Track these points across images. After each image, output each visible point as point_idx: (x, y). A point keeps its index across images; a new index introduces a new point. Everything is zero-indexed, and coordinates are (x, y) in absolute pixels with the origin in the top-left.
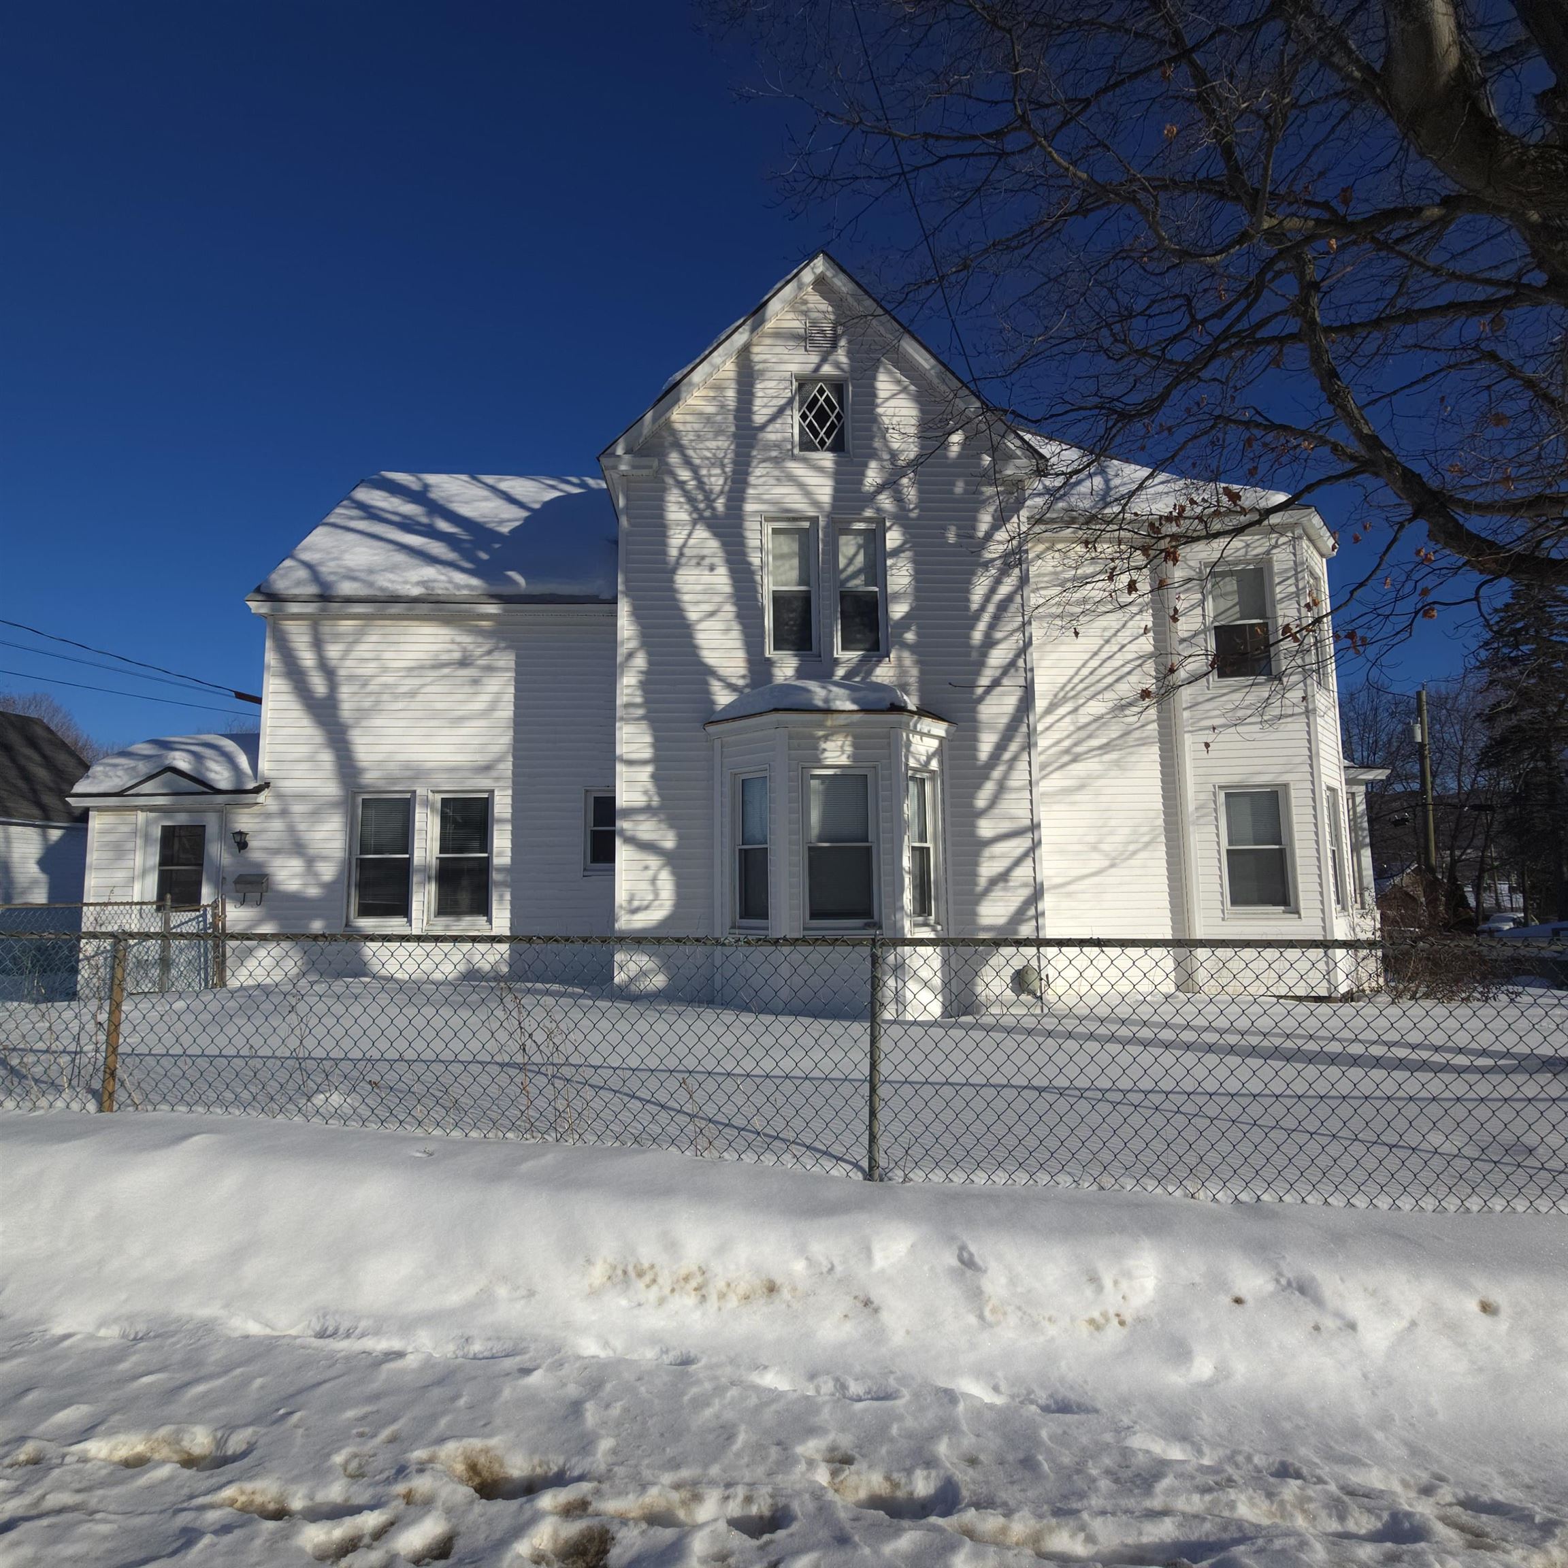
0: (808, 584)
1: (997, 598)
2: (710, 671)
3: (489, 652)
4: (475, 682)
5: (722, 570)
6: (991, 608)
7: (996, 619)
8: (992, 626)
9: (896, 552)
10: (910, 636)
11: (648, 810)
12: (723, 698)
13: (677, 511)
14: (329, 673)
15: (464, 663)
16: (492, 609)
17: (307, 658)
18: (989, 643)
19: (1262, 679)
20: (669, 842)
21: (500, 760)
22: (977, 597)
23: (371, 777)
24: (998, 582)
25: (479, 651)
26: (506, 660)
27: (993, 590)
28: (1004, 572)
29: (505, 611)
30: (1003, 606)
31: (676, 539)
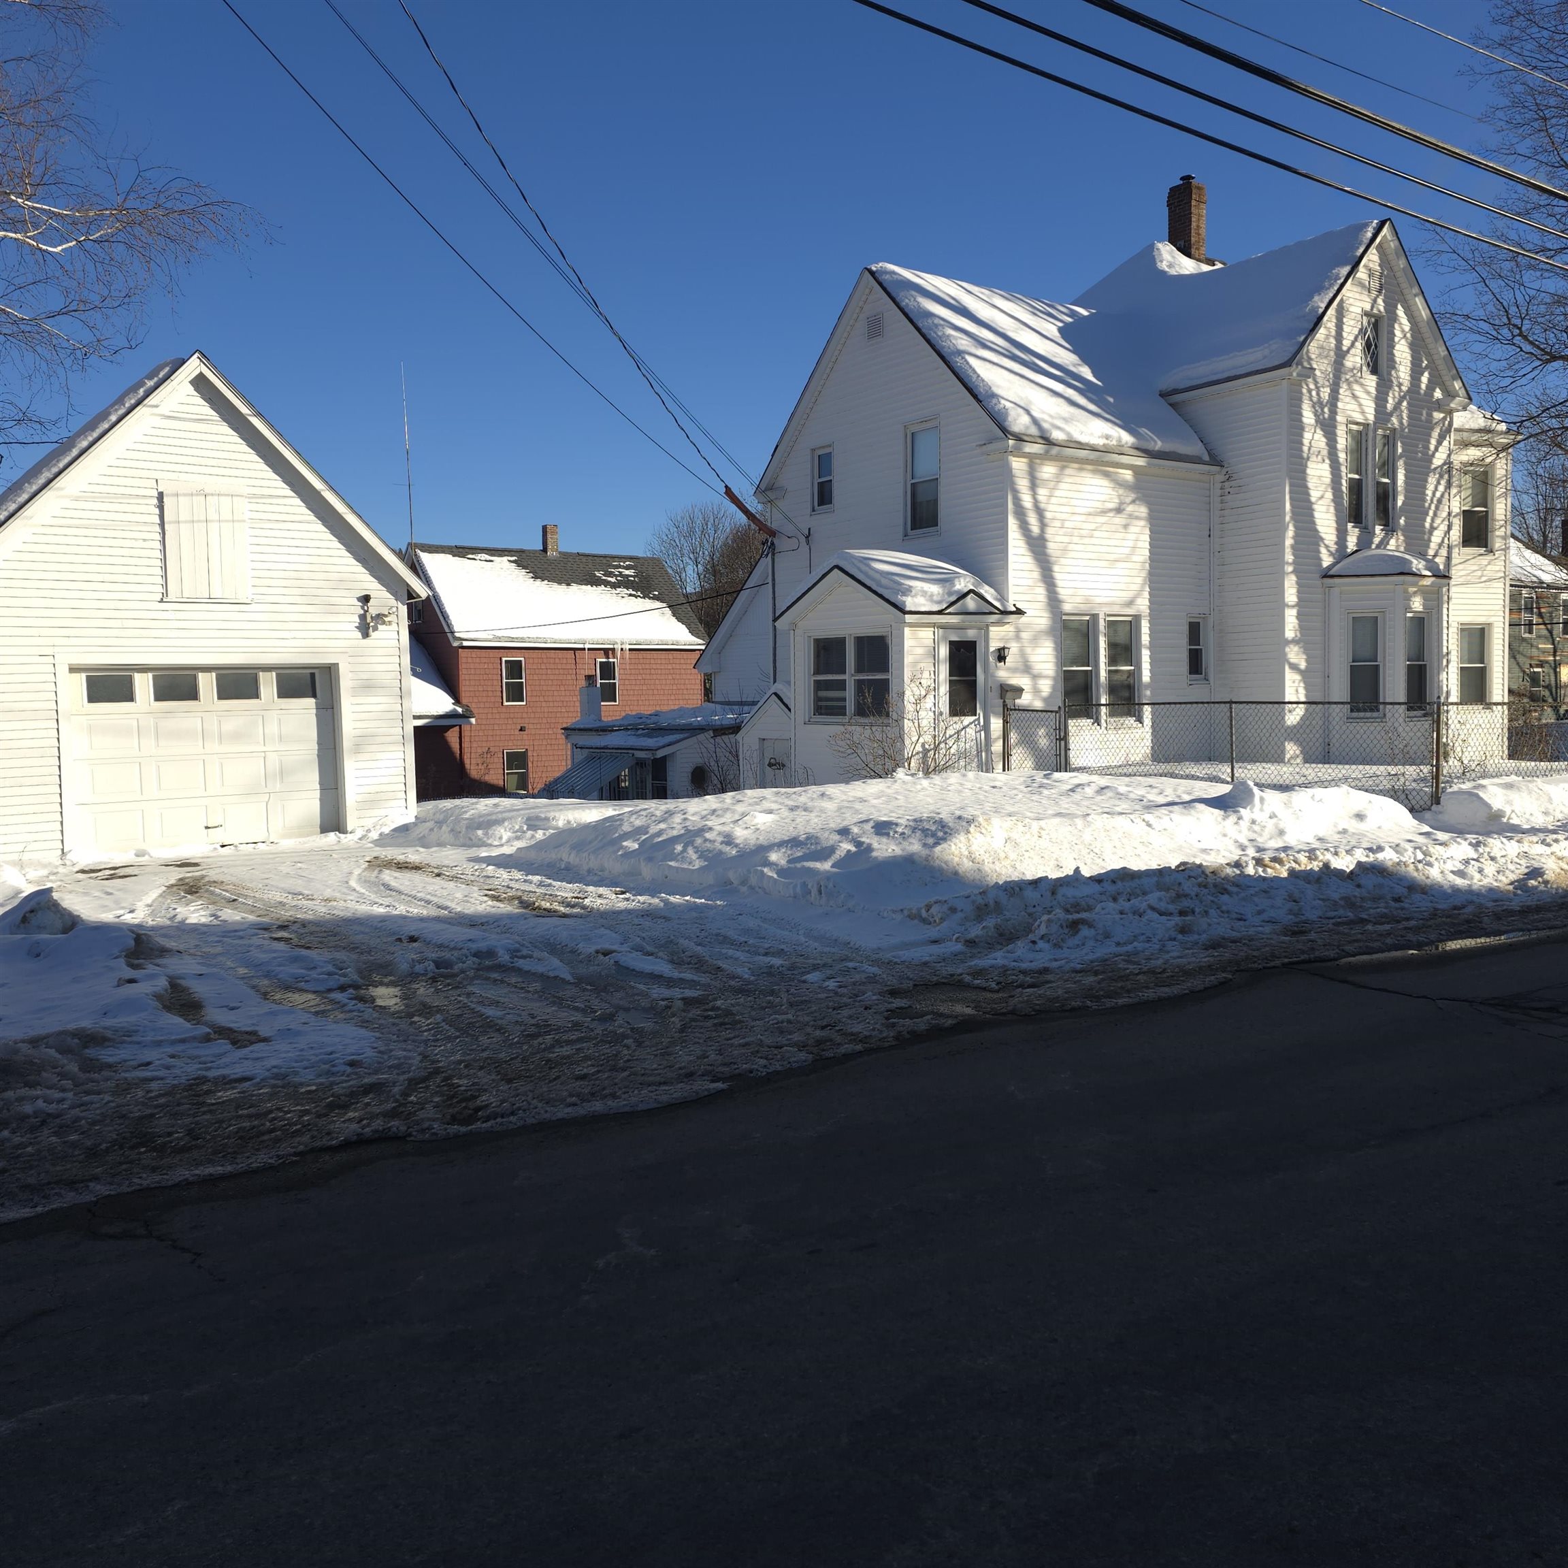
0: (1360, 475)
1: (1438, 494)
2: (1322, 539)
3: (1133, 502)
4: (1126, 526)
5: (1327, 461)
6: (1435, 502)
7: (1437, 508)
8: (1435, 514)
9: (1401, 456)
10: (1402, 521)
11: (1294, 641)
12: (1327, 560)
13: (1308, 417)
14: (1040, 512)
15: (1119, 510)
16: (1141, 462)
17: (1027, 500)
18: (1433, 528)
19: (1482, 550)
20: (1303, 665)
21: (1138, 594)
22: (1429, 493)
23: (1067, 607)
24: (1438, 483)
25: (1129, 500)
26: (1143, 510)
27: (1436, 489)
28: (1441, 476)
29: (1148, 464)
30: (1440, 501)
31: (1307, 436)
